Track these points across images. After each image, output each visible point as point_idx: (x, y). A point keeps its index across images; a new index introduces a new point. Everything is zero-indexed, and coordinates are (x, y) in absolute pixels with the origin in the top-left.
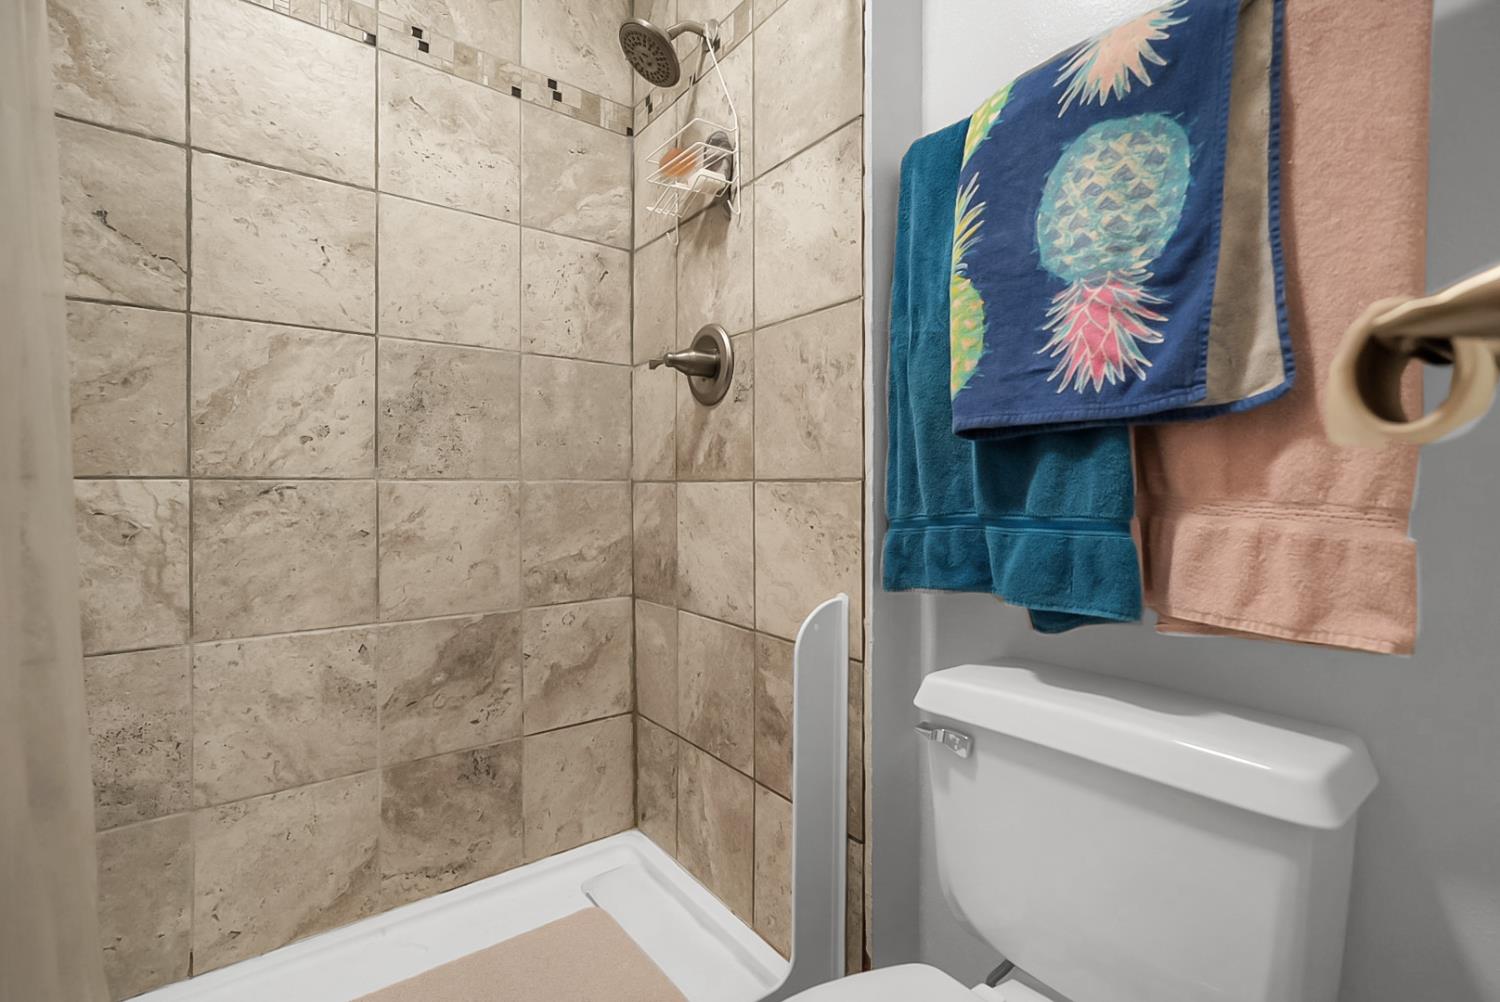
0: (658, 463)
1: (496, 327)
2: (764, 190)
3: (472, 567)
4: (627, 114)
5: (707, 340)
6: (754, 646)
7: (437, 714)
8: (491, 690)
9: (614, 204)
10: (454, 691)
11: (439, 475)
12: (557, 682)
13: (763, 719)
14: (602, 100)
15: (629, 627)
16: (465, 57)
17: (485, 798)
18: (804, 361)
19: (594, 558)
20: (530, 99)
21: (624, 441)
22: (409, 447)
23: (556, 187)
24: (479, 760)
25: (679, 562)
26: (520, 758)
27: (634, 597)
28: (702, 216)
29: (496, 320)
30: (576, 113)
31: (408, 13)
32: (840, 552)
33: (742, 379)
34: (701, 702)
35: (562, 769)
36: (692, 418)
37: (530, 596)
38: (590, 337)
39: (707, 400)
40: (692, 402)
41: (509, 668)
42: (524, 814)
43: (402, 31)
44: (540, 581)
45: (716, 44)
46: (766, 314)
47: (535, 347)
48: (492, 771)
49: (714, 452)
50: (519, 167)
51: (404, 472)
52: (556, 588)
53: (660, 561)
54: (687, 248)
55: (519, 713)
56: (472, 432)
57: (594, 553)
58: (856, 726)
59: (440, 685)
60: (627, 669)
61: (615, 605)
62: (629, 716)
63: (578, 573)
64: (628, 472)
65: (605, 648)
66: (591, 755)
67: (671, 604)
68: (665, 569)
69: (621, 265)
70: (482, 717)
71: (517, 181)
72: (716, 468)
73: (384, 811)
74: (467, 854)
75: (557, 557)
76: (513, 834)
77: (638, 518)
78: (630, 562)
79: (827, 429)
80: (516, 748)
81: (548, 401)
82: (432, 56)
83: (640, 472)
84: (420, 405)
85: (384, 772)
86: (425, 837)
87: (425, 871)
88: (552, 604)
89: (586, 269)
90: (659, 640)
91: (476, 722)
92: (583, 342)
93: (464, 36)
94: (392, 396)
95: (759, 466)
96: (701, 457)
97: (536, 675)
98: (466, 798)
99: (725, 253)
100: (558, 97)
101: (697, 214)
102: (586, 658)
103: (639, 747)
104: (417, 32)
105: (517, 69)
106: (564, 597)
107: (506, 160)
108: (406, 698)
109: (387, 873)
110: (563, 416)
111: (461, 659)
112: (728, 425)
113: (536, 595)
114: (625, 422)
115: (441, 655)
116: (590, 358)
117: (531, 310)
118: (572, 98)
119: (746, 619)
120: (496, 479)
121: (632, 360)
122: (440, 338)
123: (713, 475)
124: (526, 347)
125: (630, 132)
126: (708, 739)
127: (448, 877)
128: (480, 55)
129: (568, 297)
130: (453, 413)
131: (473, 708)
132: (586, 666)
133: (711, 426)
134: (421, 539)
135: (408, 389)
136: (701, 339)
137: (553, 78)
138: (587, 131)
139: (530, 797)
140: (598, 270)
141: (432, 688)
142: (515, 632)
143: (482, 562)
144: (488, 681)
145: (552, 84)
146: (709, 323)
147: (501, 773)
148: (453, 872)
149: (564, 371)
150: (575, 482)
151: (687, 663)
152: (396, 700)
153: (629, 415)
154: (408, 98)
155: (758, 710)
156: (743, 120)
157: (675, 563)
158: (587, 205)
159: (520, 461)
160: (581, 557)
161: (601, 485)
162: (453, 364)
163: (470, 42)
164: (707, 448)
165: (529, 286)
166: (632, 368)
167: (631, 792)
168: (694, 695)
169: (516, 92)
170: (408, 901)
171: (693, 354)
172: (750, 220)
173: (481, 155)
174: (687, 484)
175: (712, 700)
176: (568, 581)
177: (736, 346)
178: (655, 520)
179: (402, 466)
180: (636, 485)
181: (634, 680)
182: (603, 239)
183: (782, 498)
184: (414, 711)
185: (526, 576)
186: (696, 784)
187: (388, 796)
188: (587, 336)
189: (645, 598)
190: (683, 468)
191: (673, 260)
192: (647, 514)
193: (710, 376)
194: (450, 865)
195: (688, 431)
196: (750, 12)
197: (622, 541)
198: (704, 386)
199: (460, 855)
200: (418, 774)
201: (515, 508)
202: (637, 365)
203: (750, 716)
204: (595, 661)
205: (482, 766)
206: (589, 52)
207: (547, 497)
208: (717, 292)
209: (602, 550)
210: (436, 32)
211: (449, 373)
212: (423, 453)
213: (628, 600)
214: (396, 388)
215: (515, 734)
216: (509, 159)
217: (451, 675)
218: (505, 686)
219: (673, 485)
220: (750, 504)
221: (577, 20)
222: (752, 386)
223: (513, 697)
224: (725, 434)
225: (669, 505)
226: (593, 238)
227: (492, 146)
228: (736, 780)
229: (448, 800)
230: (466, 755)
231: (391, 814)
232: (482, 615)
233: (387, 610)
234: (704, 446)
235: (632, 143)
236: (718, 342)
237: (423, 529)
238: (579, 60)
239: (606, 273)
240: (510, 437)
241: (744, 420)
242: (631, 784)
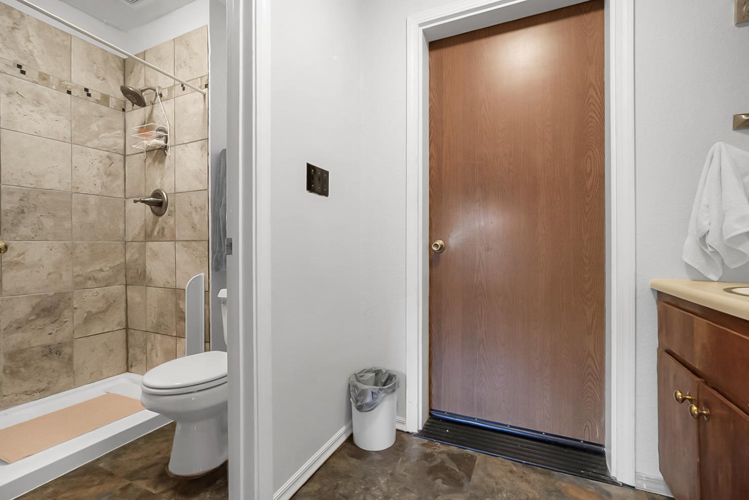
0: (138, 235)
1: (60, 182)
2: (178, 149)
3: (49, 274)
4: (123, 103)
5: (157, 194)
6: (176, 294)
7: (31, 331)
8: (58, 321)
9: (116, 137)
10: (40, 322)
11: (33, 239)
12: (89, 318)
13: (179, 316)
14: (110, 98)
15: (124, 296)
16: (44, 78)
17: (55, 364)
18: (191, 205)
19: (108, 271)
20: (76, 95)
21: (122, 226)
22: (17, 228)
23: (89, 129)
24: (52, 348)
25: (147, 270)
26: (72, 347)
27: (126, 285)
28: (156, 151)
29: (60, 180)
30: (98, 102)
31: (15, 59)
32: (202, 261)
33: (171, 209)
34: (156, 317)
35: (93, 351)
36: (152, 220)
37: (77, 285)
38: (105, 187)
39: (158, 214)
40: (152, 214)
41: (67, 313)
42: (75, 368)
43: (12, 65)
44: (82, 280)
45: (161, 95)
46: (179, 189)
47: (79, 190)
48: (59, 353)
49: (160, 232)
50: (71, 121)
51: (15, 238)
52: (90, 282)
53: (138, 270)
54: (149, 161)
55: (72, 330)
56: (48, 223)
57: (108, 269)
58: (207, 310)
59: (32, 320)
60: (124, 312)
61: (117, 289)
62: (125, 330)
63: (100, 276)
64: (123, 238)
65: (113, 305)
66: (106, 345)
67: (143, 285)
68: (141, 273)
69: (120, 160)
70: (54, 332)
71: (69, 126)
72: (162, 237)
73: (4, 370)
74: (47, 385)
75: (90, 270)
76: (69, 377)
77: (128, 256)
78: (124, 272)
79: (198, 226)
80: (71, 344)
81: (85, 211)
82: (27, 76)
83: (129, 238)
84: (23, 212)
85: (4, 355)
86: (24, 379)
87: (26, 393)
88: (88, 288)
89: (103, 161)
90: (138, 299)
91: (50, 334)
92: (102, 188)
93: (43, 69)
94: (9, 208)
95: (177, 236)
96: (155, 234)
97: (79, 315)
98: (46, 364)
99: (164, 166)
100: (89, 95)
101: (154, 150)
102: (104, 308)
103: (129, 341)
104: (19, 66)
105: (69, 84)
106: (94, 286)
107: (64, 118)
108: (16, 325)
109: (6, 394)
110: (92, 217)
111: (43, 310)
112: (166, 223)
113: (80, 285)
114: (122, 219)
115: (34, 308)
116: (105, 195)
117: (77, 176)
118: (96, 95)
119: (173, 285)
120: (60, 241)
121: (125, 196)
122: (33, 186)
123: (161, 239)
124: (75, 190)
125: (124, 110)
126: (159, 329)
127: (37, 394)
128: (51, 77)
129: (95, 172)
130: (39, 215)
131: (49, 329)
132: (103, 312)
133: (159, 223)
134: (23, 264)
135: (17, 205)
136: (155, 194)
137: (87, 88)
138: (104, 109)
139: (77, 360)
140: (109, 162)
141: (28, 321)
142: (70, 299)
143: (54, 272)
144: (56, 318)
145: (86, 90)
146: (159, 188)
147: (63, 353)
148: (39, 392)
149: (93, 200)
150: (98, 242)
151: (150, 305)
152: (11, 326)
153: (124, 217)
154: (15, 92)
155: (177, 314)
156: (171, 125)
157: (145, 271)
158: (103, 137)
159: (72, 234)
160: (101, 270)
161: (110, 243)
162: (39, 197)
163: (46, 72)
164: (158, 230)
165: (76, 167)
166: (125, 199)
167: (125, 359)
168: (153, 315)
169: (69, 92)
170: (16, 405)
171: (152, 199)
172: (174, 158)
173: (52, 116)
174: (150, 242)
175: (161, 315)
176: (95, 279)
177: (169, 197)
178: (137, 256)
179: (14, 235)
180: (127, 243)
181: (127, 317)
182: (110, 150)
183: (185, 246)
184: (20, 331)
185: (75, 277)
186: (154, 346)
187: (6, 364)
188: (104, 186)
189: (131, 285)
190: (148, 236)
191: (143, 163)
192: (132, 253)
193: (159, 206)
194: (38, 390)
195: (150, 224)
196: (173, 91)
197: (120, 264)
198: (157, 209)
199: (43, 386)
200: (21, 355)
201: (69, 252)
202: (128, 198)
203: (174, 317)
204: (108, 310)
205: (54, 351)
206: (104, 79)
207: (85, 248)
208: (162, 178)
209: (111, 268)
210: (29, 67)
211: (37, 200)
212: (24, 230)
213: (123, 287)
214: (11, 205)
215: (70, 338)
216: (66, 118)
217: (38, 316)
218: (65, 320)
219: (144, 243)
220: (174, 248)
221: (98, 66)
222: (175, 211)
223: (69, 324)
224: (165, 226)
225: (142, 251)
226: (106, 150)
227: (58, 113)
228: (169, 339)
229: (36, 365)
230: (46, 347)
231: (8, 371)
232: (53, 293)
233: (6, 291)
234: (157, 229)
235: (125, 114)
236: (161, 194)
237: (24, 260)
238: (99, 81)
239: (113, 163)
240: (67, 225)
241: (171, 221)
242: (125, 355)
